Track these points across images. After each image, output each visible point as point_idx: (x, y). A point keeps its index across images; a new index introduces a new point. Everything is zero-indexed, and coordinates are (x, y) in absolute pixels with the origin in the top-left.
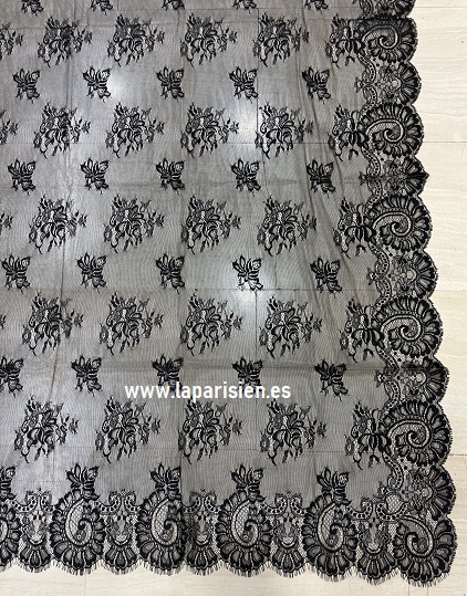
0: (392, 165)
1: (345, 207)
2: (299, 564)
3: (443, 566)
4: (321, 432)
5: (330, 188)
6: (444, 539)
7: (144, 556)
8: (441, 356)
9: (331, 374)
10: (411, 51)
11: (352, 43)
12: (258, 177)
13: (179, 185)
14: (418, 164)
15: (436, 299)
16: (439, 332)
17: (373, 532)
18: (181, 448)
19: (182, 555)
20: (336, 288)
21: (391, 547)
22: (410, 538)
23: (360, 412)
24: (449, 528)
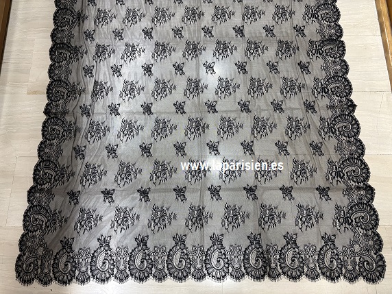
0: (340, 101)
1: (322, 119)
2: (318, 276)
3: (381, 275)
4: (321, 217)
5: (314, 111)
6: (380, 263)
7: (248, 274)
8: (371, 183)
9: (323, 191)
10: (344, 54)
11: (318, 51)
12: (283, 107)
13: (248, 111)
14: (351, 101)
15: (366, 158)
16: (369, 172)
17: (349, 261)
18: (260, 225)
19: (265, 273)
20: (322, 154)
21: (357, 268)
22: (365, 263)
23: (338, 208)
24: (382, 258)
